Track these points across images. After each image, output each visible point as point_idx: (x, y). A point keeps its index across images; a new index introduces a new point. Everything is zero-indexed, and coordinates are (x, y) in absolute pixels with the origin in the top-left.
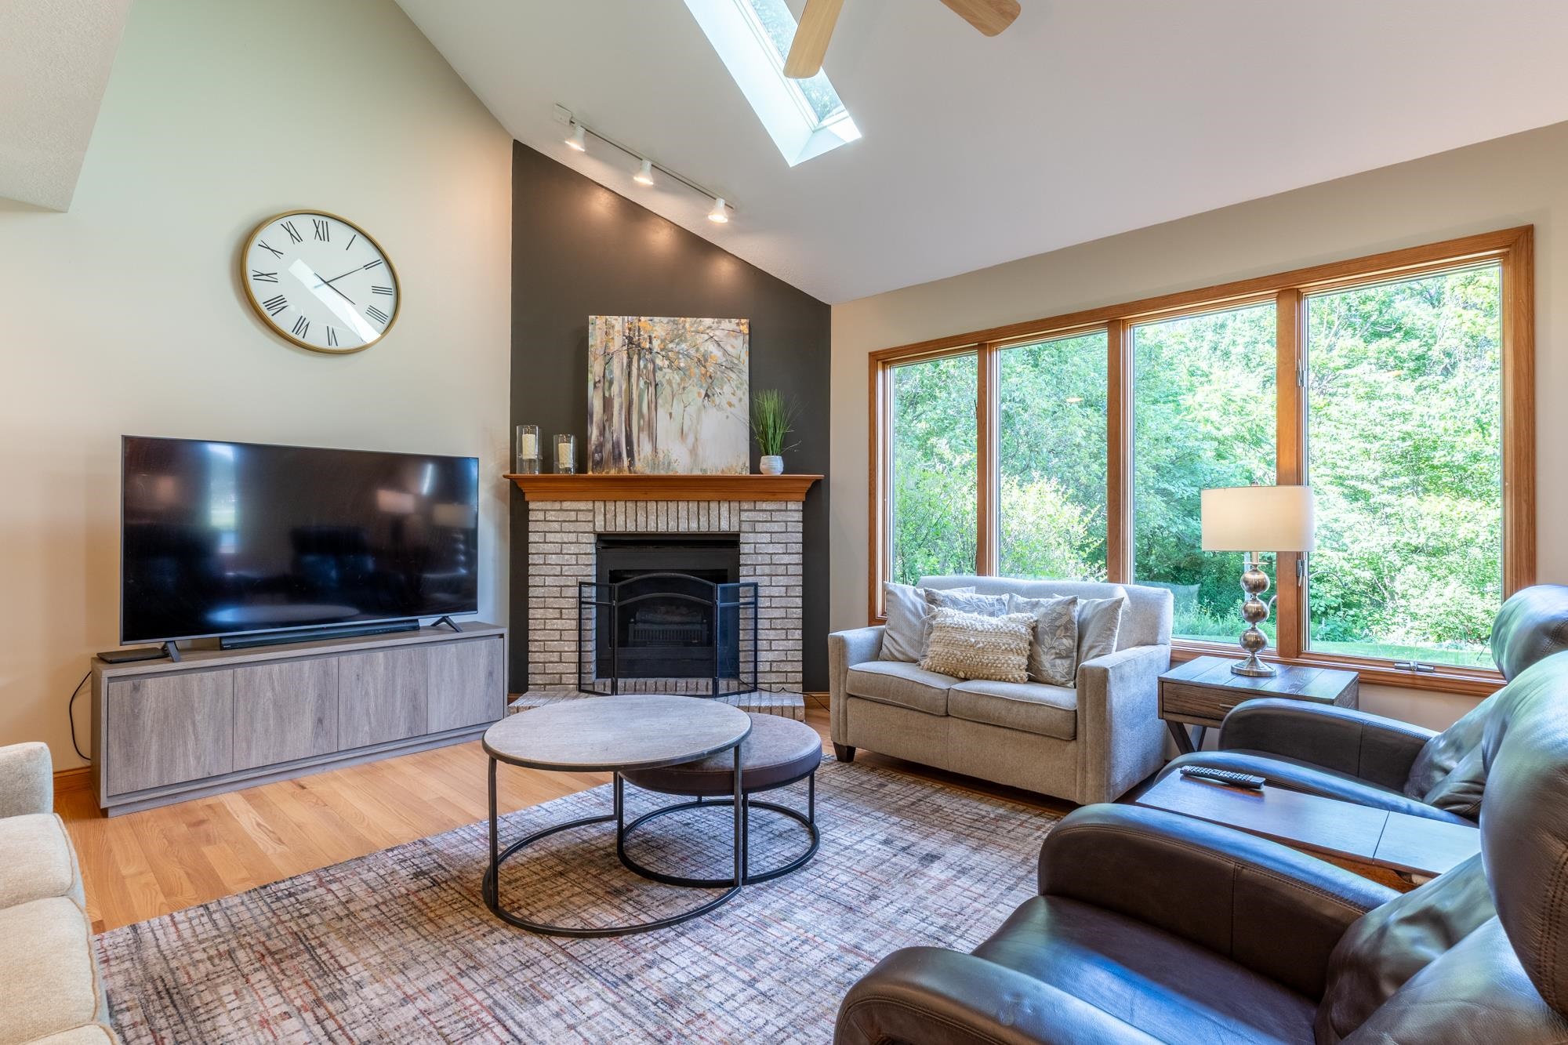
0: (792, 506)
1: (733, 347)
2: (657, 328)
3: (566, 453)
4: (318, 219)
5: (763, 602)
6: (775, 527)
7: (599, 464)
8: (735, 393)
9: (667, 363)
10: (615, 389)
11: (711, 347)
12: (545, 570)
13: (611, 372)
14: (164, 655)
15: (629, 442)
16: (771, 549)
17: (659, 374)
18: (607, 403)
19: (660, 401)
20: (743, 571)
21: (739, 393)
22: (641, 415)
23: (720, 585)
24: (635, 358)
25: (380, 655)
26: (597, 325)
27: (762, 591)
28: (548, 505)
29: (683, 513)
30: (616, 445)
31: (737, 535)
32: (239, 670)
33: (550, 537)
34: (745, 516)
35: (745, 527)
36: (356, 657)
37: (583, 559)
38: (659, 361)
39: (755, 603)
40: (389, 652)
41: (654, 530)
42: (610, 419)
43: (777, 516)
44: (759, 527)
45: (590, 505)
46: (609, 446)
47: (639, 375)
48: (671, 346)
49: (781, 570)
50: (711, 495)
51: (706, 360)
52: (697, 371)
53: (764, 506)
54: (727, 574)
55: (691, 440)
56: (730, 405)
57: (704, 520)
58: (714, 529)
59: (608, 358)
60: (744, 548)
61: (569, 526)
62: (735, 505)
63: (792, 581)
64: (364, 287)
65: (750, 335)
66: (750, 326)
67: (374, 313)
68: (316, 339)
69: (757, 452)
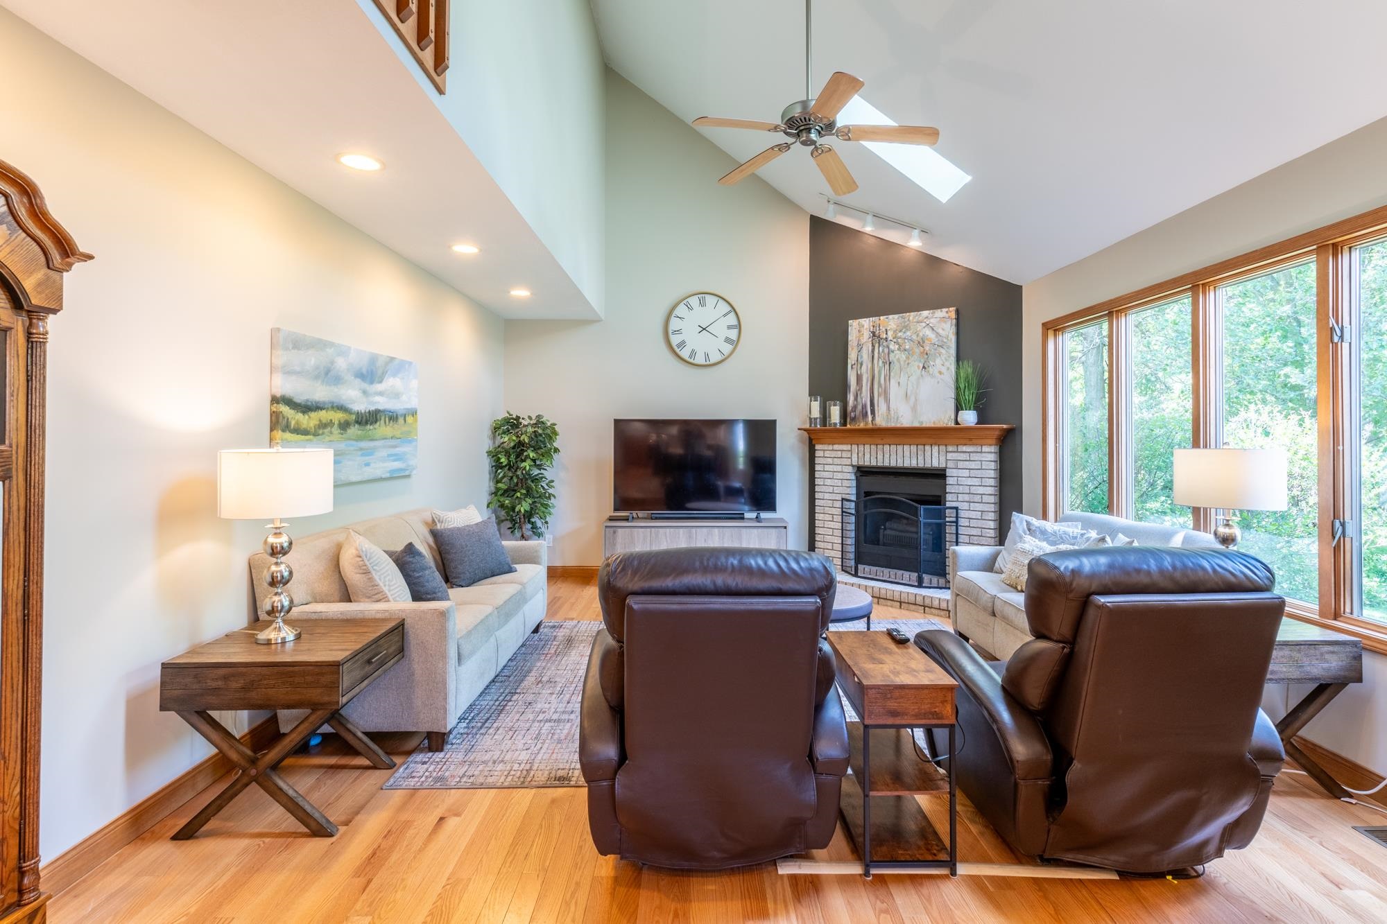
0: (985, 449)
1: (943, 330)
2: (891, 322)
3: (835, 413)
4: (700, 296)
5: (962, 522)
6: (972, 465)
7: (853, 419)
8: (945, 364)
9: (897, 347)
10: (864, 367)
11: (928, 332)
12: (823, 489)
13: (862, 357)
15: (872, 404)
16: (969, 482)
17: (892, 355)
18: (859, 378)
19: (892, 374)
20: (949, 497)
21: (948, 363)
22: (880, 386)
23: (922, 507)
24: (877, 345)
25: (716, 530)
26: (854, 325)
27: (962, 514)
28: (825, 447)
29: (907, 453)
30: (864, 407)
31: (944, 470)
33: (827, 468)
34: (950, 456)
35: (950, 464)
36: (705, 530)
37: (846, 483)
38: (892, 347)
39: (957, 522)
40: (721, 529)
41: (887, 465)
42: (861, 389)
43: (974, 457)
44: (961, 465)
45: (848, 447)
46: (860, 407)
47: (879, 358)
48: (900, 334)
49: (977, 498)
50: (924, 440)
51: (924, 342)
52: (917, 350)
53: (965, 448)
54: (938, 500)
55: (912, 399)
56: (940, 373)
57: (920, 458)
58: (928, 465)
59: (860, 347)
60: (949, 481)
61: (837, 461)
62: (943, 448)
63: (986, 507)
64: (722, 329)
65: (957, 319)
66: (957, 312)
67: (728, 340)
68: (700, 359)
69: (958, 408)
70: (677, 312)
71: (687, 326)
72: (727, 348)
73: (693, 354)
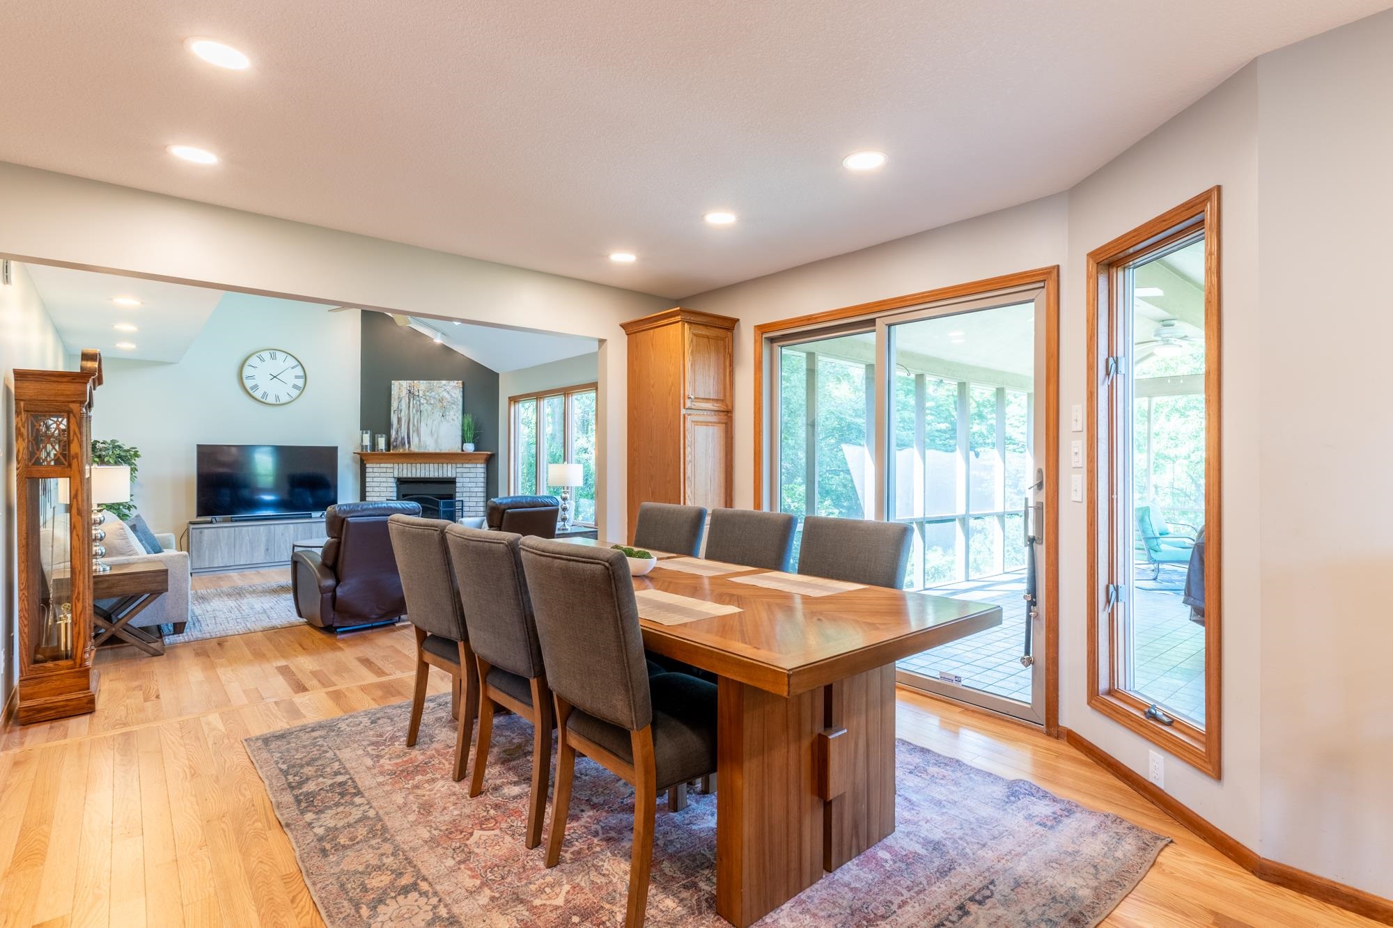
0: (479, 465)
1: (455, 393)
2: (422, 385)
3: (382, 443)
4: (271, 351)
5: (465, 509)
6: (471, 475)
7: (395, 447)
8: (455, 416)
9: (425, 401)
10: (403, 413)
11: (445, 394)
12: (373, 494)
13: (401, 406)
14: (211, 522)
15: (409, 438)
16: (470, 485)
17: (422, 406)
18: (399, 420)
19: (422, 419)
20: (457, 495)
21: (457, 415)
22: (414, 425)
23: (442, 501)
24: (412, 399)
25: (291, 526)
26: (396, 385)
27: (465, 504)
28: (374, 465)
29: (432, 469)
30: (403, 439)
31: (455, 478)
32: (237, 529)
33: (375, 479)
34: (458, 470)
35: (459, 475)
36: (281, 526)
37: (389, 489)
38: (422, 401)
39: (462, 509)
40: (295, 525)
41: (419, 476)
42: (400, 427)
43: (472, 470)
44: (465, 475)
45: (392, 465)
46: (400, 439)
47: (413, 407)
48: (427, 394)
49: (474, 494)
50: (444, 461)
51: (443, 400)
52: (439, 405)
53: (467, 466)
54: (451, 497)
55: (436, 435)
56: (453, 420)
57: (440, 472)
58: (445, 476)
59: (400, 400)
60: (458, 485)
61: (382, 475)
62: (454, 465)
63: (479, 499)
64: (291, 376)
65: (463, 388)
66: (463, 384)
67: (295, 387)
68: (271, 400)
69: (463, 442)
70: (249, 362)
71: (259, 374)
72: (295, 393)
73: (265, 395)
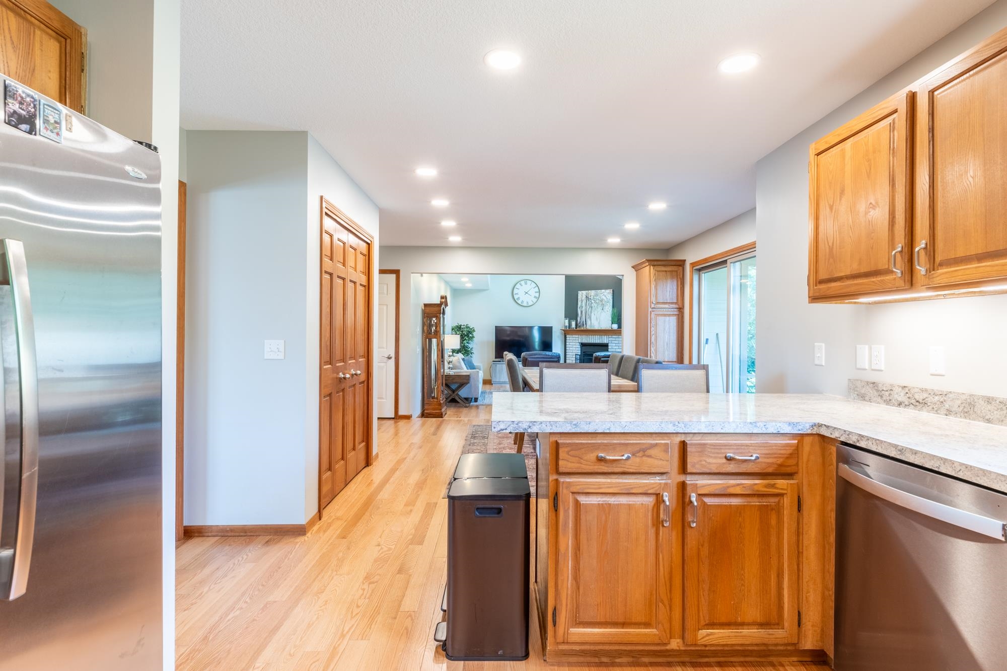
0: (620, 336)
1: (609, 297)
2: (592, 293)
3: (573, 324)
4: (525, 281)
6: (616, 342)
7: (579, 326)
9: (594, 301)
10: (583, 308)
11: (604, 297)
12: (570, 351)
13: (582, 304)
14: (500, 362)
15: (586, 322)
16: (615, 347)
17: (592, 304)
18: (582, 312)
19: (592, 311)
21: (609, 308)
22: (588, 315)
24: (587, 300)
26: (580, 293)
28: (570, 336)
29: (597, 338)
30: (583, 322)
31: (608, 344)
33: (571, 344)
34: (610, 339)
35: (610, 342)
37: (577, 349)
38: (592, 301)
41: (590, 342)
42: (582, 316)
43: (617, 339)
44: (613, 342)
45: (578, 336)
46: (582, 322)
47: (588, 305)
48: (595, 297)
50: (602, 334)
51: (603, 300)
52: (600, 303)
53: (612, 336)
55: (599, 320)
56: (607, 311)
57: (601, 340)
58: (603, 342)
59: (582, 301)
60: (609, 347)
61: (574, 341)
62: (608, 336)
64: (533, 292)
65: (613, 293)
66: (613, 291)
67: (535, 297)
68: (525, 304)
69: (612, 323)
70: (516, 287)
71: (520, 292)
72: (535, 300)
73: (523, 302)
